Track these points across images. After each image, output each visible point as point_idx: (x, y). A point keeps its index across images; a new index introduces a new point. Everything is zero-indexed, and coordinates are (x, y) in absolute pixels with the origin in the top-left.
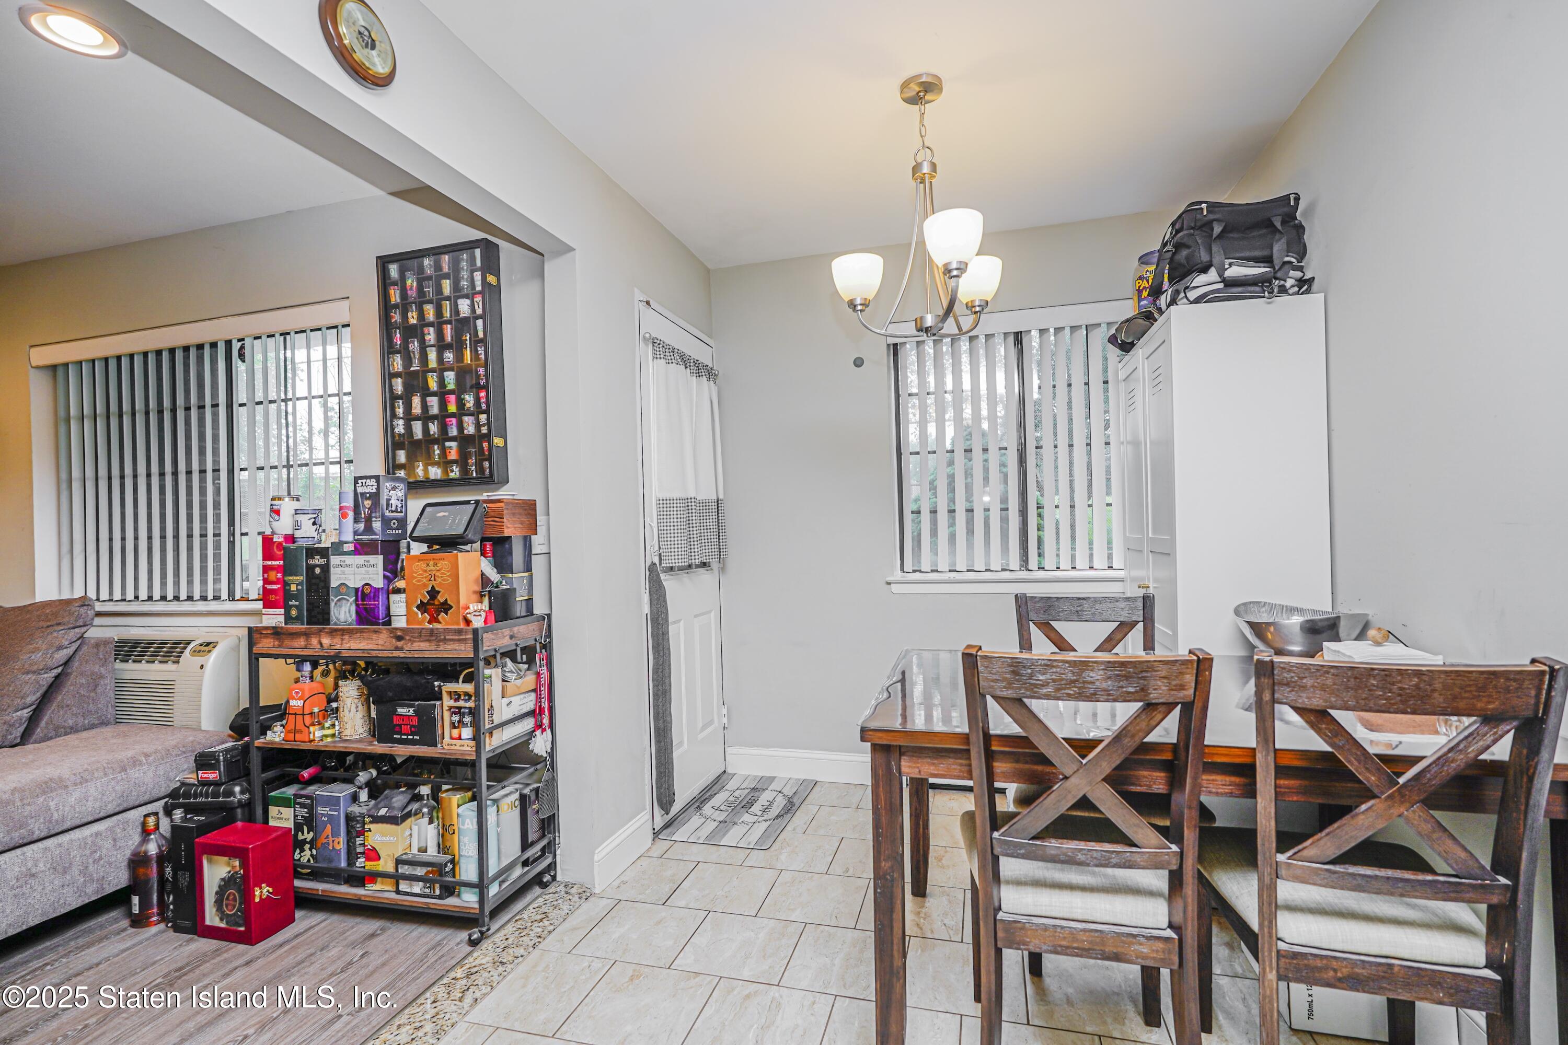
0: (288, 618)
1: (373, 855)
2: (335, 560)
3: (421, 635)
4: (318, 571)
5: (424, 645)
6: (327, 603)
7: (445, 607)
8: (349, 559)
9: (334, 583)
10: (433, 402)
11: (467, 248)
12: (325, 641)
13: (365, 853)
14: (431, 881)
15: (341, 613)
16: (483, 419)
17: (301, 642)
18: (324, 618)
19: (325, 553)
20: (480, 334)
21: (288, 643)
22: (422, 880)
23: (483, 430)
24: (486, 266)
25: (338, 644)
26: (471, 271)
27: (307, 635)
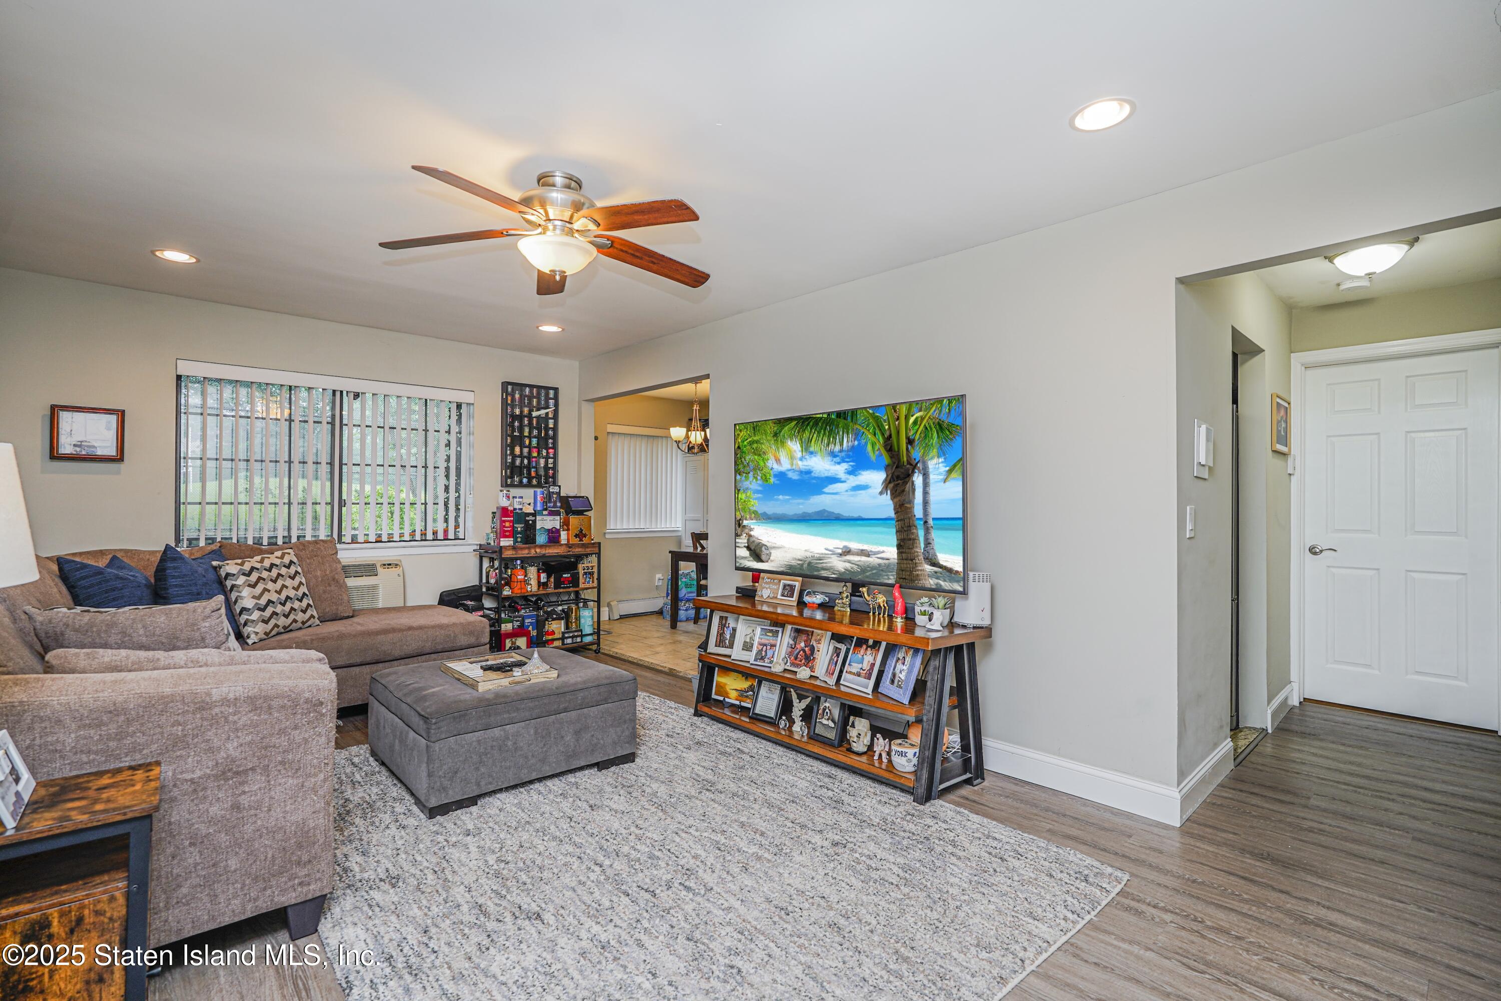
0: (515, 542)
1: (553, 633)
2: (538, 518)
3: (578, 546)
4: (531, 522)
5: (580, 550)
6: (535, 535)
7: (585, 536)
8: (545, 518)
9: (538, 527)
10: (526, 450)
11: (547, 389)
12: (538, 550)
13: (548, 633)
14: (577, 636)
15: (541, 539)
16: (551, 461)
17: (526, 551)
18: (533, 541)
19: (534, 515)
20: (551, 426)
21: (520, 552)
22: (572, 637)
23: (550, 466)
24: (556, 398)
25: (543, 551)
26: (547, 398)
27: (529, 548)
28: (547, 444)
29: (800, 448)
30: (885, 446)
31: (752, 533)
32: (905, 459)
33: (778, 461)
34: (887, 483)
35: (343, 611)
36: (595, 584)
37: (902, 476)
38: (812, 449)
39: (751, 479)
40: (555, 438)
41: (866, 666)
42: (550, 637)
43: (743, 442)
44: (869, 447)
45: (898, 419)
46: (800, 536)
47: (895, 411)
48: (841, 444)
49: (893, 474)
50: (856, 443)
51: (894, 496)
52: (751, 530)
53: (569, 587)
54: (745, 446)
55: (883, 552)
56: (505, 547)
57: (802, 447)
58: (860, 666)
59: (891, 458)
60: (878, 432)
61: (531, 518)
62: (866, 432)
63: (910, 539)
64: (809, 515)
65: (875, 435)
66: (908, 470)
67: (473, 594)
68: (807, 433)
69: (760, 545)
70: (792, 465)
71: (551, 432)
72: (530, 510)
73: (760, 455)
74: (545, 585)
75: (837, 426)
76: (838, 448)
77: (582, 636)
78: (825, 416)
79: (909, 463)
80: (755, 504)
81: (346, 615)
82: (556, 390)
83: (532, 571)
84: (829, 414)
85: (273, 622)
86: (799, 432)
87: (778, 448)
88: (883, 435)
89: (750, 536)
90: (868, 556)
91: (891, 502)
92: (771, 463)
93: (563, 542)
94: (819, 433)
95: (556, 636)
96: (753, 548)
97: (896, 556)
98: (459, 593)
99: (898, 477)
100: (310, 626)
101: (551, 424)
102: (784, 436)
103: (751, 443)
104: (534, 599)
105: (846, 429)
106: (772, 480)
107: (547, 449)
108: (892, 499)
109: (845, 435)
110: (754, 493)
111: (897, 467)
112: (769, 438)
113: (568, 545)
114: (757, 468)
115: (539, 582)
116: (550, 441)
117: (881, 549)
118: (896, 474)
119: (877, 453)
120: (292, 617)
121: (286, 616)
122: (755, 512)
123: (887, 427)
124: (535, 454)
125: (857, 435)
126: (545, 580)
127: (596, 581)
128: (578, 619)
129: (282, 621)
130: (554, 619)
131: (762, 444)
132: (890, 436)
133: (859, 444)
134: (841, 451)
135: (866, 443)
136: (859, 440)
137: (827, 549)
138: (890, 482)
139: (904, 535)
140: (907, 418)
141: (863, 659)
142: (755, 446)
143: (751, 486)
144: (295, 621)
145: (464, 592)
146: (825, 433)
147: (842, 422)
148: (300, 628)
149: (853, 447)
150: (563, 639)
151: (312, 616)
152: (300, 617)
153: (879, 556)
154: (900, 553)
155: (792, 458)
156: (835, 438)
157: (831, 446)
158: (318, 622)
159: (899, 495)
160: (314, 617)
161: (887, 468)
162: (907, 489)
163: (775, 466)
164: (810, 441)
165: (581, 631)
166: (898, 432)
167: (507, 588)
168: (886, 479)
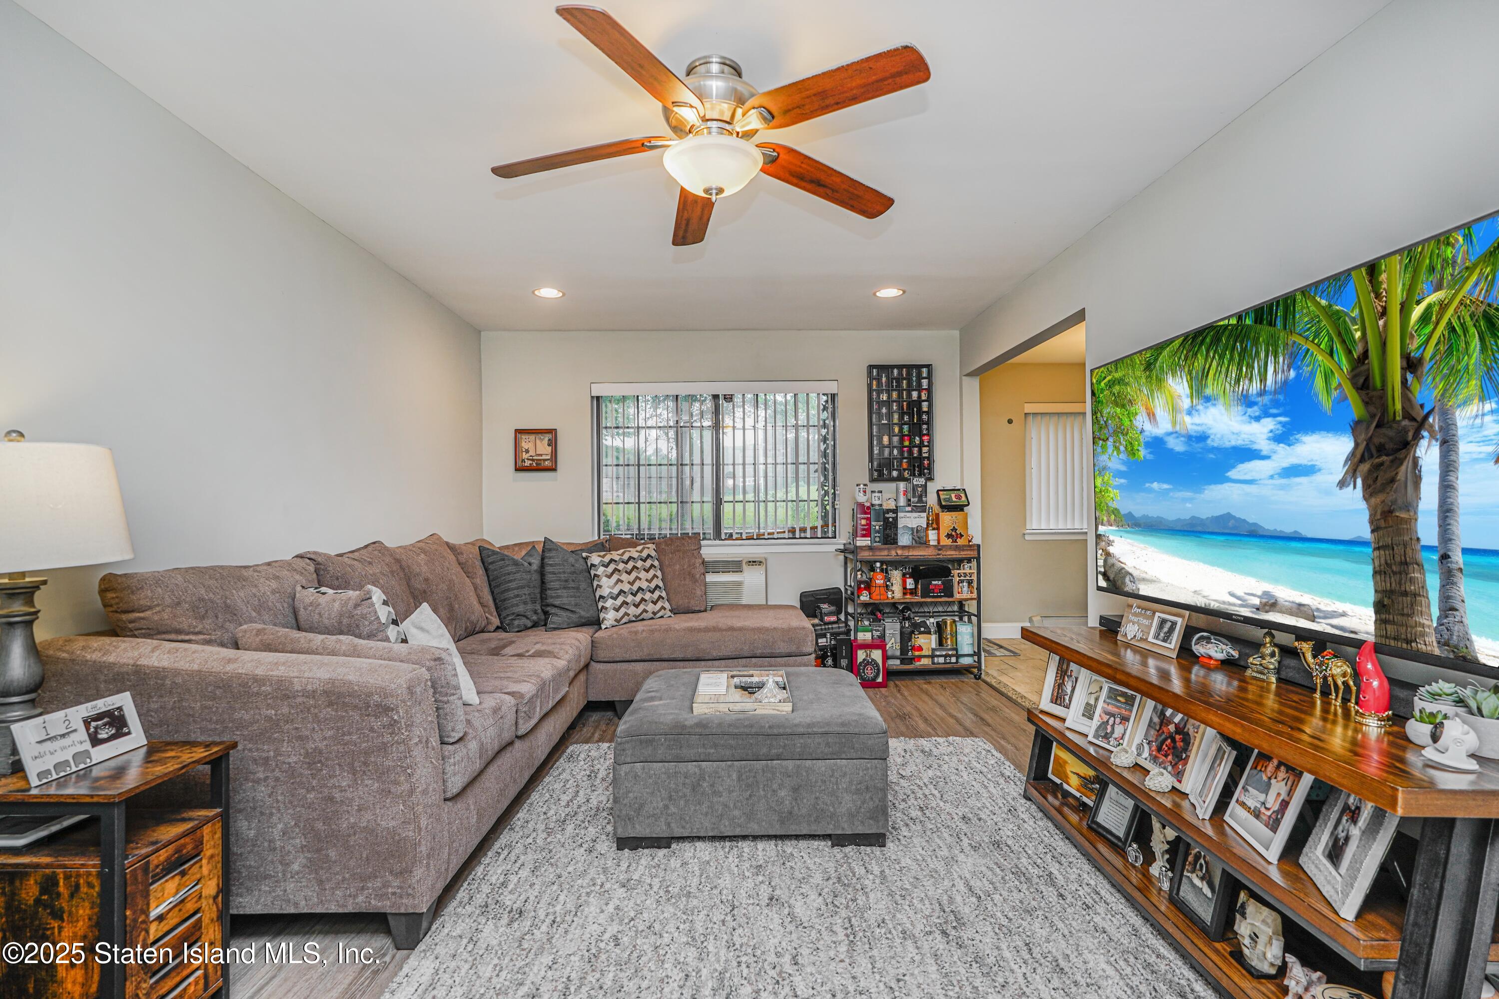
0: (875, 542)
1: (920, 649)
2: (900, 515)
3: (950, 548)
4: (891, 520)
6: (896, 534)
7: (960, 536)
8: (908, 514)
9: (900, 525)
10: (896, 439)
11: (919, 367)
12: (900, 552)
13: (914, 648)
14: (951, 656)
15: (904, 539)
16: (925, 449)
17: (886, 553)
18: (894, 541)
19: (895, 511)
20: (925, 409)
21: (878, 553)
22: (945, 656)
23: (924, 455)
24: (929, 377)
25: (906, 553)
26: (920, 377)
27: (889, 549)
28: (921, 430)
29: (1188, 391)
30: (1353, 379)
31: (1111, 549)
32: (1398, 406)
33: (1151, 416)
34: (1356, 461)
35: (694, 604)
36: (975, 595)
37: (1390, 446)
38: (1208, 391)
39: (1110, 450)
40: (929, 423)
41: (1273, 802)
42: (917, 653)
43: (1099, 382)
44: (1319, 382)
45: (1384, 313)
46: (1186, 562)
47: (1378, 296)
48: (1263, 379)
49: (1369, 441)
50: (1292, 374)
51: (1370, 492)
52: (1110, 543)
53: (941, 597)
54: (1102, 390)
55: (1344, 614)
56: (861, 548)
57: (1191, 387)
58: (1262, 797)
59: (1366, 403)
60: (1338, 346)
61: (891, 515)
62: (1313, 348)
63: (1405, 594)
64: (1201, 522)
65: (1331, 354)
66: (1405, 431)
67: (832, 597)
68: (1201, 359)
69: (1123, 573)
70: (1174, 423)
71: (925, 417)
72: (891, 505)
73: (1123, 406)
74: (913, 592)
75: (1256, 342)
76: (1255, 387)
77: (958, 656)
78: (1233, 321)
79: (1407, 415)
80: (1115, 498)
81: (697, 609)
82: (928, 366)
83: (896, 576)
84: (1240, 317)
85: (623, 610)
86: (1186, 359)
87: (1152, 391)
88: (1349, 352)
89: (1108, 554)
90: (1313, 619)
91: (1363, 505)
92: (1141, 421)
93: (932, 543)
94: (1222, 357)
95: (923, 653)
96: (1112, 577)
97: (1371, 628)
98: (817, 595)
99: (1381, 449)
100: (662, 617)
101: (925, 406)
102: (1162, 368)
103: (1111, 384)
104: (901, 608)
105: (1273, 347)
106: (1142, 453)
107: (921, 435)
108: (1365, 498)
109: (1271, 359)
110: (1114, 477)
111: (1378, 426)
112: (1138, 373)
113: (939, 547)
114: (1120, 431)
115: (905, 588)
116: (925, 427)
117: (1339, 607)
118: (1377, 441)
119: (1335, 394)
120: (642, 607)
121: (637, 606)
122: (1116, 512)
123: (1358, 335)
124: (907, 443)
125: (1295, 357)
126: (913, 587)
127: (976, 591)
128: (955, 635)
129: (632, 611)
130: (921, 633)
131: (1127, 384)
132: (1365, 354)
133: (1298, 376)
134: (1262, 393)
135: (1312, 374)
136: (1298, 368)
137: (1232, 595)
138: (1362, 460)
139: (1392, 583)
140: (1405, 309)
141: (1269, 785)
142: (1116, 389)
143: (1110, 464)
144: (645, 611)
145: (824, 594)
146: (1232, 359)
147: (1265, 331)
148: (652, 618)
149: (1285, 383)
150: (933, 656)
151: (663, 608)
152: (650, 607)
153: (1335, 621)
154: (1381, 622)
155: (1175, 410)
156: (1250, 367)
157: (1244, 384)
158: (669, 614)
159: (1382, 489)
160: (665, 609)
161: (1356, 428)
162: (1401, 476)
163: (1148, 427)
164: (1205, 374)
165: (956, 650)
166: (1384, 344)
167: (865, 593)
168: (1353, 453)
